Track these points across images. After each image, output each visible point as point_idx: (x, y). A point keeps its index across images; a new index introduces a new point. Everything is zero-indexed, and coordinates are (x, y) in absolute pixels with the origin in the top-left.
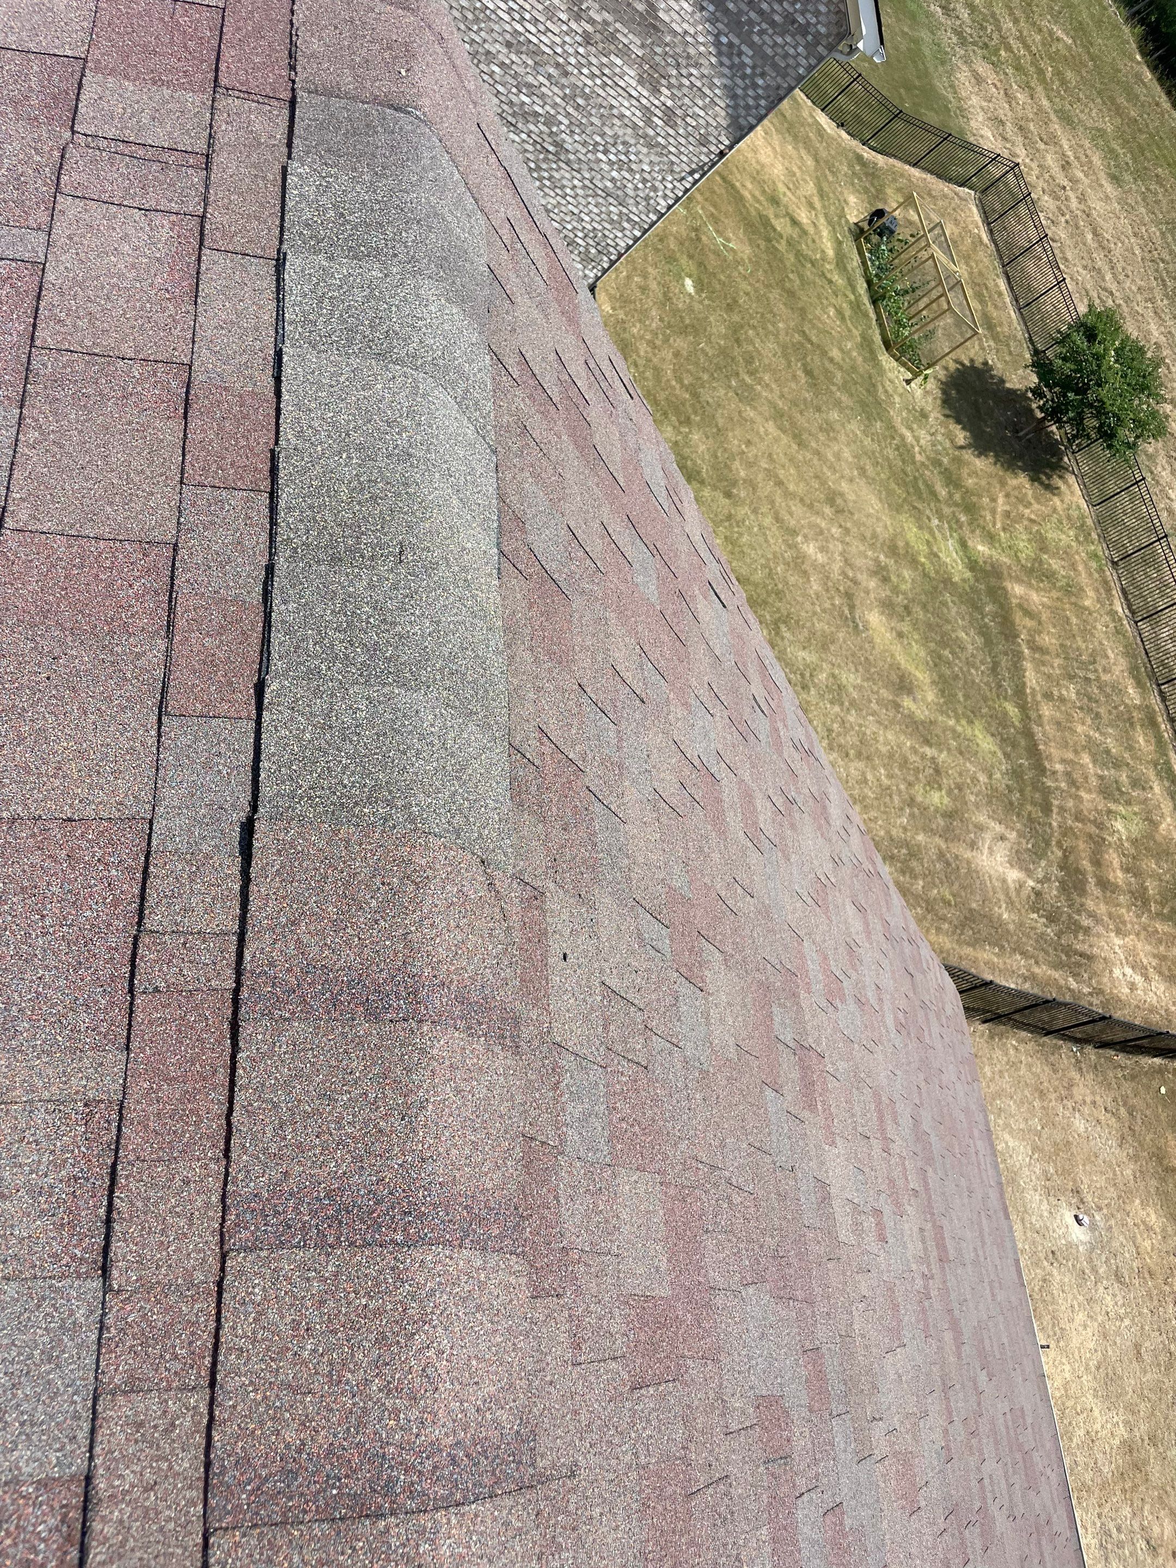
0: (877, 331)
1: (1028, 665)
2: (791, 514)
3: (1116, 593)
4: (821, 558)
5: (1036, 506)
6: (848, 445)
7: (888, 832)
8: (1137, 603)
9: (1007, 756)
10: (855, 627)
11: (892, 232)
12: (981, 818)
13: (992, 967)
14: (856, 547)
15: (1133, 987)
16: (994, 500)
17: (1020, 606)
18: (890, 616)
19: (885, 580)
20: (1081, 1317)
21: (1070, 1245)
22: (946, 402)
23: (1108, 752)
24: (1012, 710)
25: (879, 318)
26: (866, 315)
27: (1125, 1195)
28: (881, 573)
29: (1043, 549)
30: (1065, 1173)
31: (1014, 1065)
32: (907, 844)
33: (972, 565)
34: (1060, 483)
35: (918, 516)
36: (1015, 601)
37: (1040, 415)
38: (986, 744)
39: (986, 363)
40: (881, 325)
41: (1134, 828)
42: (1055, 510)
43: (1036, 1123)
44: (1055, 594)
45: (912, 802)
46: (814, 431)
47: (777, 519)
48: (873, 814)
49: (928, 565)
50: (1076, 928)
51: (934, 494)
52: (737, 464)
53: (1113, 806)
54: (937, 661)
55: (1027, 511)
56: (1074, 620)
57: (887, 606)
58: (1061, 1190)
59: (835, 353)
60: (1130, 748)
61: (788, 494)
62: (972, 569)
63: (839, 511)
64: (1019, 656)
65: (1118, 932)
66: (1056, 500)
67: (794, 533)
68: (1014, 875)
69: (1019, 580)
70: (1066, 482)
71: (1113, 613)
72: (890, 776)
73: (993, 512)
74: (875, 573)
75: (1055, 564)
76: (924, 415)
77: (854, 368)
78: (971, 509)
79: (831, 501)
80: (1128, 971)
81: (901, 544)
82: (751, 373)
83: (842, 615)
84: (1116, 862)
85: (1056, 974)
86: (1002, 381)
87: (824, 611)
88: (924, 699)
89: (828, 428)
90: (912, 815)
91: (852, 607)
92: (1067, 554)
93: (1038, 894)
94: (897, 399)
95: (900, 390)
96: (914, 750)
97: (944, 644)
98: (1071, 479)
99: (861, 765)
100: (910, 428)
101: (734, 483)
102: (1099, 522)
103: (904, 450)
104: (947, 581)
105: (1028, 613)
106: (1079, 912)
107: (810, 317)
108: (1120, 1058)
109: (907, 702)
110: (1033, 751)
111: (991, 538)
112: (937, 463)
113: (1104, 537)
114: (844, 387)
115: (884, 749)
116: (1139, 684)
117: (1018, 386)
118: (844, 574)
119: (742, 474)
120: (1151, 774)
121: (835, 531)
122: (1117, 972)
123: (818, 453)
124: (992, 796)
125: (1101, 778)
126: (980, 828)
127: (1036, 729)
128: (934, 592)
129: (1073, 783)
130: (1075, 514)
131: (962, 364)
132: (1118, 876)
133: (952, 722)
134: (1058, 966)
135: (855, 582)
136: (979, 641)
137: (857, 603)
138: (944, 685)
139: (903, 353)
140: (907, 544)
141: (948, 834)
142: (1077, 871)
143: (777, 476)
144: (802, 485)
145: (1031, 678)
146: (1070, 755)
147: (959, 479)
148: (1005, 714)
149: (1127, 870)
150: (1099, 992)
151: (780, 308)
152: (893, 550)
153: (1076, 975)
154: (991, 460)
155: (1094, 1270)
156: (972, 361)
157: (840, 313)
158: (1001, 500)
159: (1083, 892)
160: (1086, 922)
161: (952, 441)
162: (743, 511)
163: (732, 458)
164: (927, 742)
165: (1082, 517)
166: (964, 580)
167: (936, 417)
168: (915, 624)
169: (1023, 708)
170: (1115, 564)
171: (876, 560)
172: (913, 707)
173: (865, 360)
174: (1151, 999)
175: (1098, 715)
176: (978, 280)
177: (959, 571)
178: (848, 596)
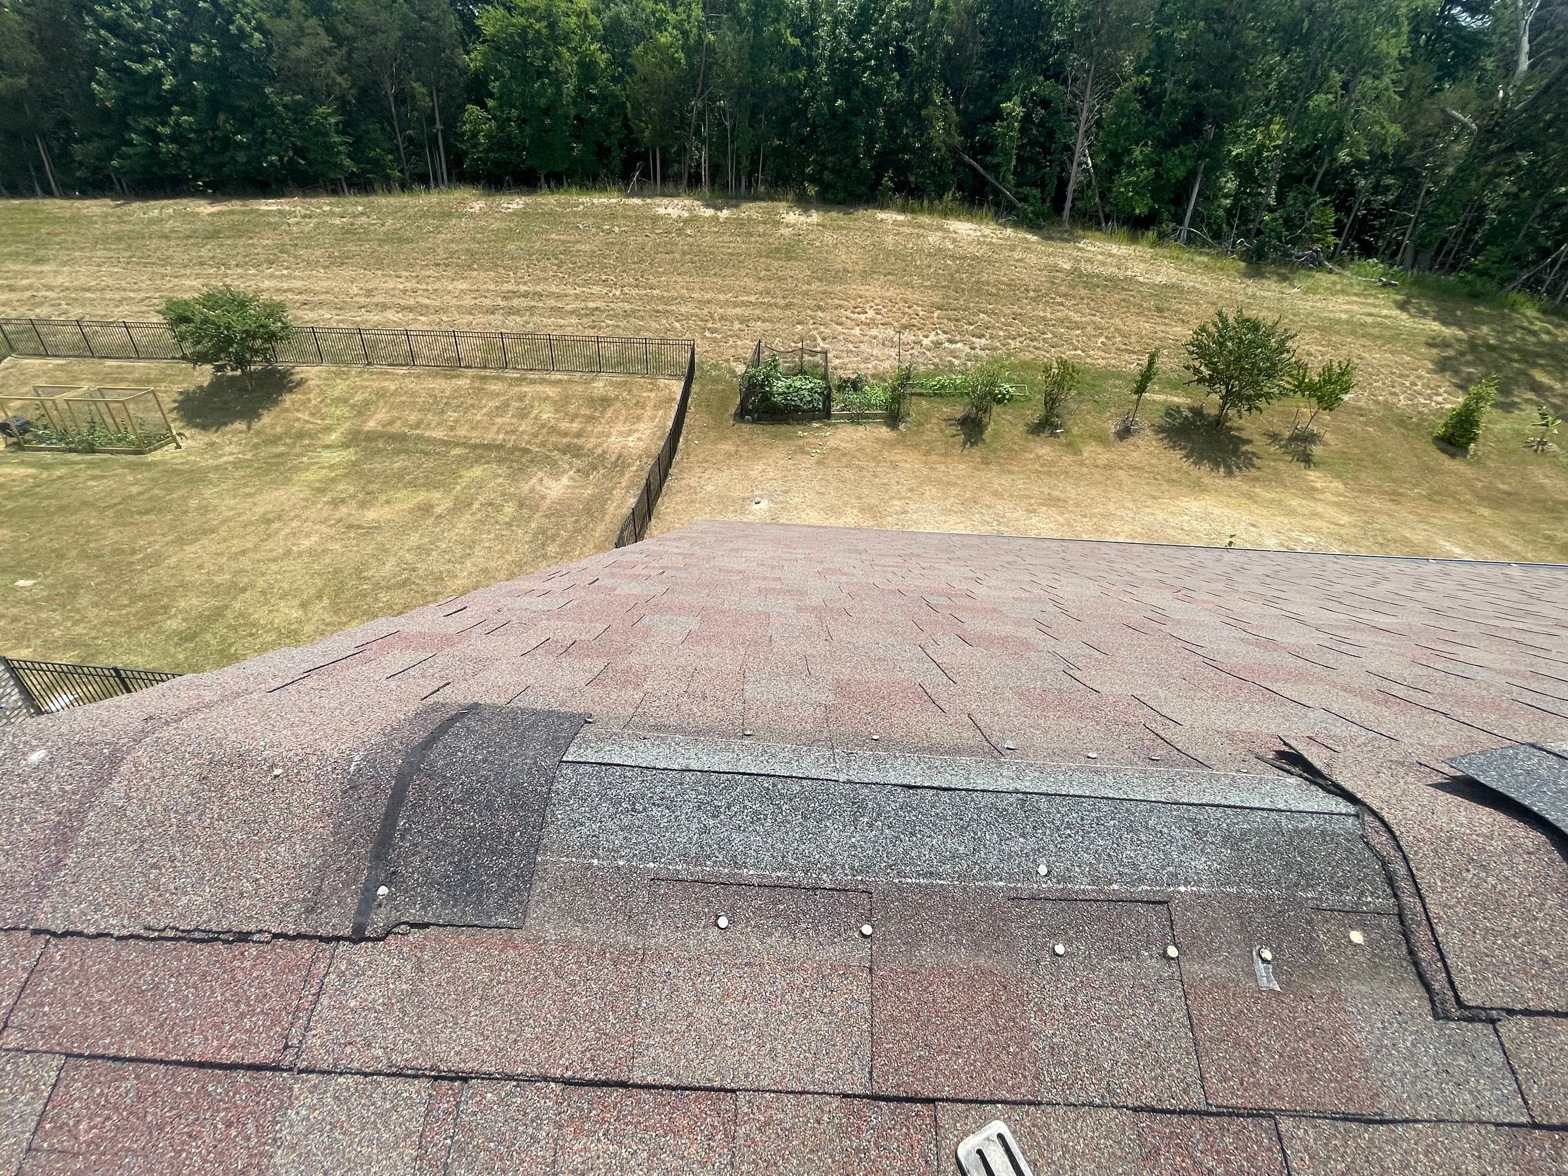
0: (123, 456)
1: (427, 434)
2: (272, 550)
3: (390, 369)
4: (314, 538)
5: (311, 396)
6: (223, 500)
7: (527, 542)
8: (401, 361)
9: (487, 463)
10: (375, 528)
11: (28, 423)
12: (526, 488)
13: (619, 507)
14: (312, 513)
15: (640, 439)
16: (298, 419)
17: (384, 426)
18: (372, 505)
19: (343, 501)
20: (803, 515)
21: (769, 511)
22: (204, 427)
23: (497, 408)
24: (457, 451)
25: (111, 452)
26: (105, 460)
27: (746, 477)
28: (336, 503)
29: (346, 401)
30: (734, 502)
31: (675, 511)
32: (536, 534)
33: (345, 446)
34: (297, 378)
35: (296, 469)
36: (380, 428)
37: (239, 372)
38: (477, 471)
39: (181, 393)
40: (118, 452)
41: (548, 409)
42: (318, 386)
43: (708, 509)
44: (381, 404)
45: (509, 525)
46: (204, 520)
47: (275, 560)
48: (513, 548)
49: (338, 472)
50: (602, 457)
51: (280, 455)
52: (218, 579)
53: (532, 416)
54: (413, 484)
55: (314, 402)
56: (403, 398)
57: (363, 505)
58: (742, 507)
59: (135, 490)
60: (498, 395)
61: (256, 549)
62: (348, 447)
63: (279, 518)
64: (419, 438)
65: (608, 436)
66: (310, 383)
67: (289, 552)
68: (565, 480)
69: (365, 421)
70: (298, 373)
71: (404, 376)
72: (489, 532)
73: (307, 422)
74: (336, 505)
75: (359, 397)
76: (212, 444)
77: (153, 480)
78: (300, 435)
79: (269, 522)
80: (631, 439)
81: (317, 485)
82: (134, 552)
83: (364, 535)
84: (567, 425)
85: (627, 476)
86: (201, 387)
87: (357, 545)
88: (439, 499)
89: (204, 510)
90: (518, 526)
91: (360, 527)
92: (355, 389)
93: (579, 471)
94: (193, 458)
95: (184, 454)
96: (472, 515)
97: (401, 478)
98: (298, 369)
99: (478, 547)
100: (221, 455)
101: (235, 584)
102: (336, 363)
103: (237, 464)
104: (354, 464)
105: (391, 423)
106: (593, 453)
107: (91, 499)
108: (677, 457)
109: (438, 510)
110: (488, 447)
111: (328, 429)
112: (256, 446)
113: (347, 364)
114: (170, 491)
115: (469, 531)
116: (457, 377)
117: (209, 378)
118: (331, 526)
119: (227, 576)
120: (517, 389)
121: (295, 524)
122: (631, 444)
123: (224, 522)
124: (513, 477)
125: (513, 416)
126: (532, 490)
127: (473, 441)
128: (361, 474)
129: (513, 432)
130: (324, 375)
131: (175, 408)
132: (576, 426)
133: (459, 488)
134: (623, 474)
135: (341, 520)
136: (403, 456)
137: (357, 523)
138: (430, 485)
139: (150, 444)
140: (318, 481)
141: (534, 509)
142: (568, 446)
143: (236, 554)
144: (248, 538)
145: (439, 434)
146: (495, 428)
147: (274, 436)
148: (459, 455)
149: (572, 421)
150: (640, 457)
151: (73, 519)
152: (321, 491)
153: (629, 466)
154: (265, 412)
155: (782, 502)
156: (175, 401)
157: (94, 478)
158: (300, 415)
159: (581, 448)
160: (599, 451)
161: (241, 432)
162: (261, 583)
163: (211, 582)
164: (470, 504)
165: (329, 372)
166: (356, 453)
167: (215, 437)
168: (381, 491)
169: (457, 445)
170: (369, 364)
171: (326, 503)
172: (442, 507)
173: (148, 471)
174: (648, 432)
175: (472, 405)
176: (100, 378)
177: (349, 455)
178: (350, 527)
